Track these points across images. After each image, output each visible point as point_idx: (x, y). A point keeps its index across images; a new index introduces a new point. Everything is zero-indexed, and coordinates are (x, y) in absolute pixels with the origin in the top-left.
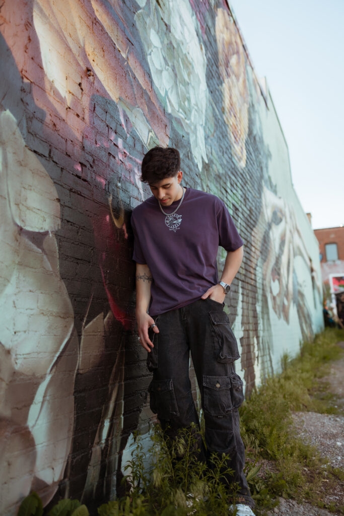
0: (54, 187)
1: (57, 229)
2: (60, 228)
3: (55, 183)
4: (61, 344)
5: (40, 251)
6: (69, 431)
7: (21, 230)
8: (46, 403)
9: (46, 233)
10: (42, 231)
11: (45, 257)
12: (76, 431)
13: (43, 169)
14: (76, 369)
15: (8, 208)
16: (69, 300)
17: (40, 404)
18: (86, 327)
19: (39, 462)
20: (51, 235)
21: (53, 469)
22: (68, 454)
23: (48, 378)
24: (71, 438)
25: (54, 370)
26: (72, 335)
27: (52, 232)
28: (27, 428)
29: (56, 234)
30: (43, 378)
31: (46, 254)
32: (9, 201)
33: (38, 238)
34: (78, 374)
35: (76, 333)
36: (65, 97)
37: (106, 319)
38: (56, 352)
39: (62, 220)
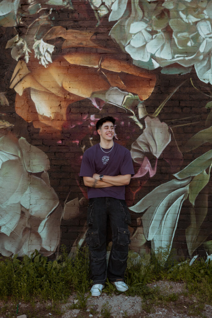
0: (46, 155)
1: (48, 169)
2: (50, 168)
3: (45, 153)
4: (52, 209)
5: (40, 178)
6: (58, 237)
7: (31, 174)
8: (46, 227)
9: (43, 172)
10: (40, 172)
11: (42, 180)
12: (61, 238)
13: (39, 150)
14: (61, 218)
15: (24, 168)
16: (55, 194)
17: (43, 227)
18: (67, 203)
19: (43, 243)
20: (45, 172)
21: (51, 247)
22: (58, 244)
23: (46, 219)
24: (59, 241)
25: (49, 217)
26: (58, 206)
27: (45, 171)
28: (38, 232)
29: (48, 171)
30: (44, 219)
31: (42, 179)
32: (25, 166)
33: (39, 175)
34: (62, 220)
35: (60, 205)
36: (50, 117)
37: (80, 200)
38: (50, 211)
39: (51, 165)
